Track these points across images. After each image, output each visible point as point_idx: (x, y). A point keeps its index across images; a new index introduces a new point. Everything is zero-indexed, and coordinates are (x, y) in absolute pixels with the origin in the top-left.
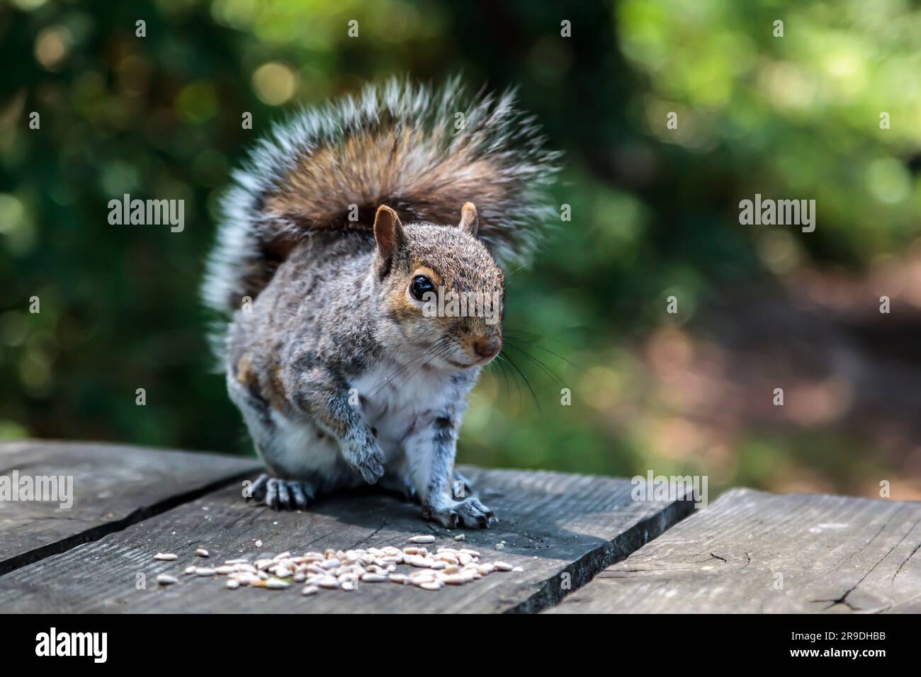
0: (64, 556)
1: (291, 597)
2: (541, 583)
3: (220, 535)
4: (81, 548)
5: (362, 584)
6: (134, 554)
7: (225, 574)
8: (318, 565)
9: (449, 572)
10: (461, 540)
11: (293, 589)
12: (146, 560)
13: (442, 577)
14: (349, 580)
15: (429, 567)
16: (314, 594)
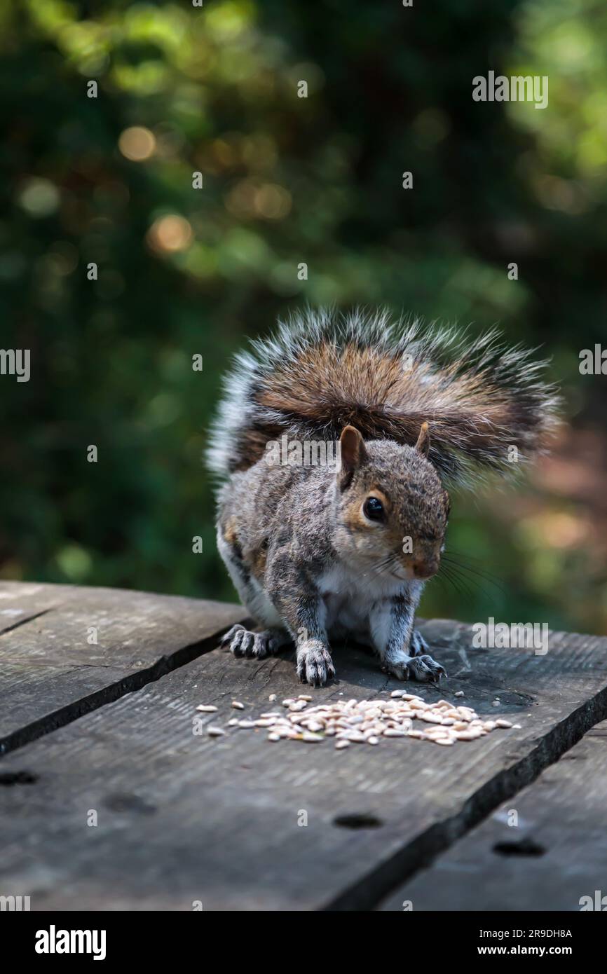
0: (116, 705)
1: (327, 751)
2: (538, 740)
3: (246, 687)
4: (128, 698)
5: (384, 739)
6: (176, 705)
7: (265, 727)
8: (345, 721)
9: (459, 729)
10: (460, 696)
11: (326, 743)
12: (190, 711)
13: (455, 734)
14: (374, 735)
15: (439, 724)
16: (345, 747)
